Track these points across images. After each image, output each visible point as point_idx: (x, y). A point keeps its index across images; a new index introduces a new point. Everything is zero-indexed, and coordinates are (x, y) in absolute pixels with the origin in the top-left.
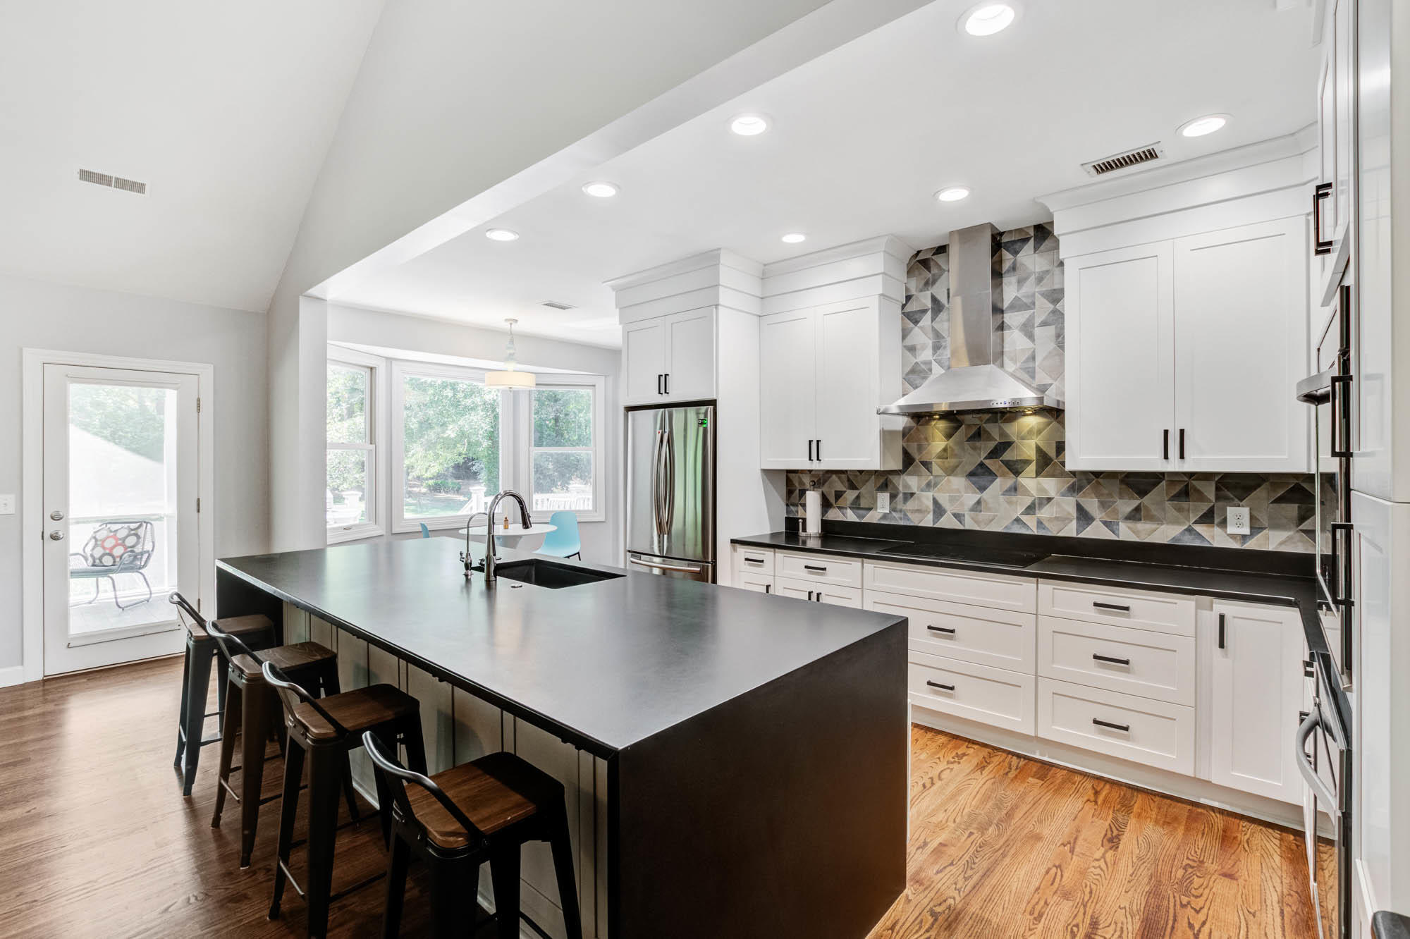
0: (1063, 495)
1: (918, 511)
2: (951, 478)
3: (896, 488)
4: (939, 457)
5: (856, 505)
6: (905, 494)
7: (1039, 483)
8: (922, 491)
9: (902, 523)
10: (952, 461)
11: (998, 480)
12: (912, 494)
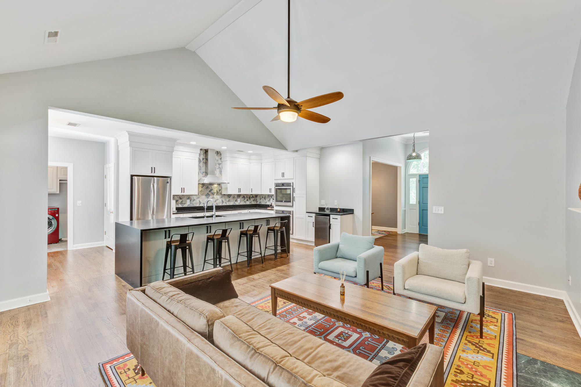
0: (220, 198)
1: (196, 203)
4: (200, 192)
5: (181, 203)
6: (193, 199)
7: (217, 196)
8: (197, 199)
9: (192, 206)
10: (203, 193)
11: (211, 196)
12: (195, 200)
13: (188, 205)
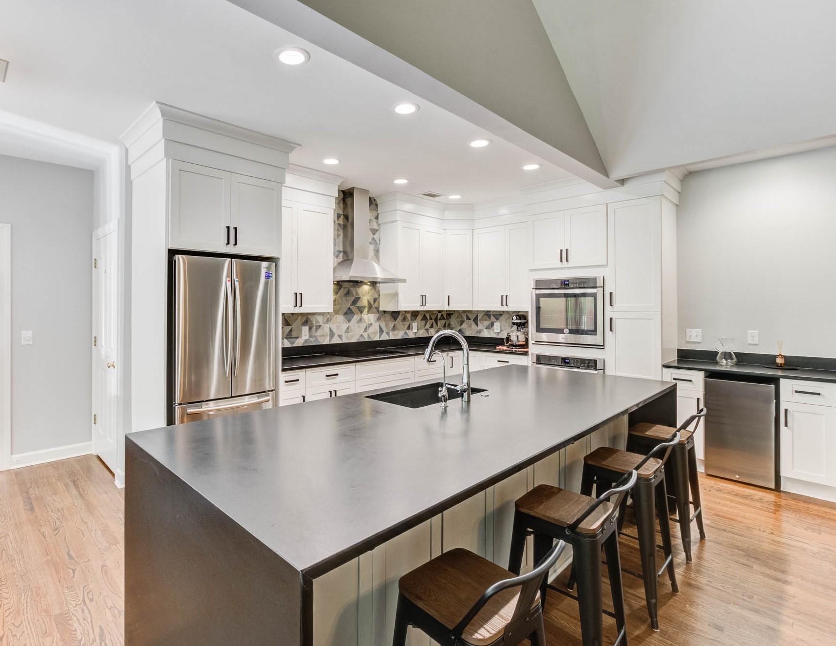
0: (375, 322)
1: (323, 336)
2: (337, 316)
3: (312, 324)
4: (333, 305)
5: (289, 336)
6: (316, 326)
7: (368, 317)
8: (325, 324)
9: (314, 344)
10: (338, 307)
11: (355, 316)
13: (304, 340)
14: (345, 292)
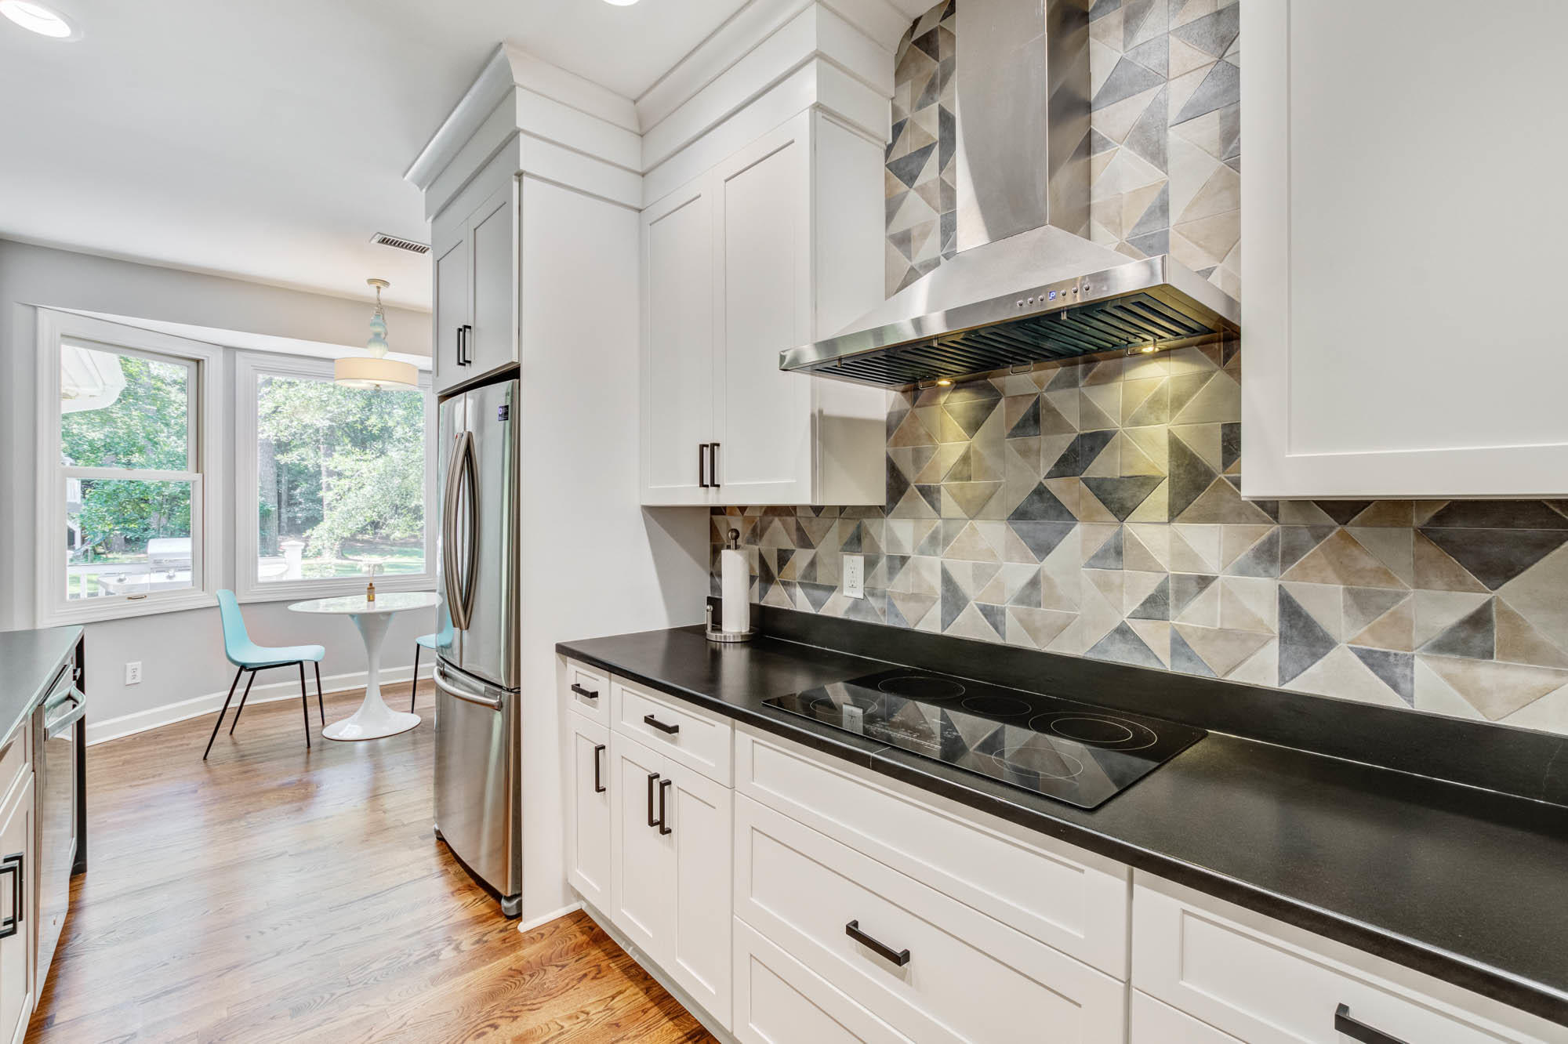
0: (1242, 571)
1: (915, 597)
2: (978, 524)
3: (875, 546)
4: (954, 476)
5: (809, 582)
6: (890, 558)
7: (1177, 538)
8: (922, 553)
9: (885, 621)
10: (980, 485)
11: (1078, 529)
12: (904, 559)
13: (848, 603)
14: (1017, 419)
